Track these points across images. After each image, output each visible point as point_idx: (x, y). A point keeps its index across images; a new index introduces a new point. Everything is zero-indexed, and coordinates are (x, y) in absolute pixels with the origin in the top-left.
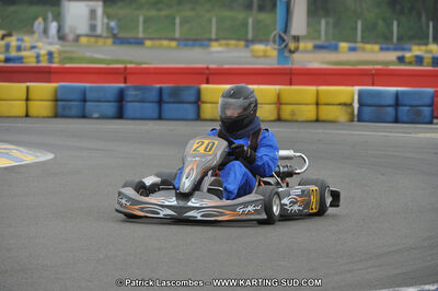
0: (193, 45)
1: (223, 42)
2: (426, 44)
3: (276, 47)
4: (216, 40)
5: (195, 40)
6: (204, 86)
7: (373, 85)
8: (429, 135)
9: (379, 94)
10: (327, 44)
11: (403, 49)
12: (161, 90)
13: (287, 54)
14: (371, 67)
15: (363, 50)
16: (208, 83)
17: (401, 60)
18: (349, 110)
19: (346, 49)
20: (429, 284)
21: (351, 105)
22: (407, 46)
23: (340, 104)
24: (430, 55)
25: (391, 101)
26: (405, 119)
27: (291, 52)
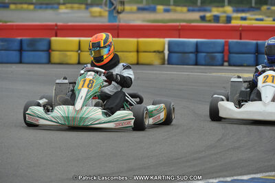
0: (46, 8)
1: (69, 5)
2: (223, 6)
3: (107, 9)
4: (64, 4)
5: (47, 4)
6: (53, 39)
7: (179, 37)
8: (219, 74)
9: (183, 44)
10: (147, 7)
11: (205, 11)
12: (21, 41)
13: (115, 14)
14: (178, 24)
15: (175, 11)
16: (56, 36)
17: (203, 18)
18: (161, 55)
19: (162, 11)
20: (213, 178)
21: (162, 52)
22: (208, 8)
23: (155, 52)
24: (224, 15)
25: (192, 49)
26: (203, 62)
27: (119, 13)
